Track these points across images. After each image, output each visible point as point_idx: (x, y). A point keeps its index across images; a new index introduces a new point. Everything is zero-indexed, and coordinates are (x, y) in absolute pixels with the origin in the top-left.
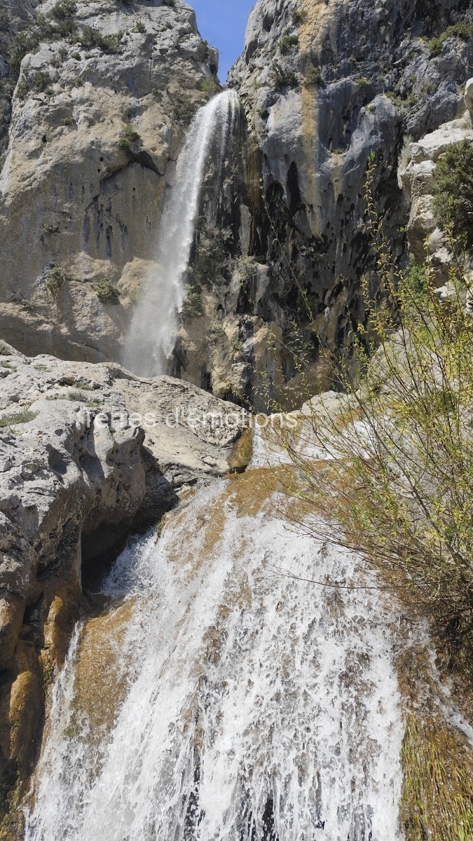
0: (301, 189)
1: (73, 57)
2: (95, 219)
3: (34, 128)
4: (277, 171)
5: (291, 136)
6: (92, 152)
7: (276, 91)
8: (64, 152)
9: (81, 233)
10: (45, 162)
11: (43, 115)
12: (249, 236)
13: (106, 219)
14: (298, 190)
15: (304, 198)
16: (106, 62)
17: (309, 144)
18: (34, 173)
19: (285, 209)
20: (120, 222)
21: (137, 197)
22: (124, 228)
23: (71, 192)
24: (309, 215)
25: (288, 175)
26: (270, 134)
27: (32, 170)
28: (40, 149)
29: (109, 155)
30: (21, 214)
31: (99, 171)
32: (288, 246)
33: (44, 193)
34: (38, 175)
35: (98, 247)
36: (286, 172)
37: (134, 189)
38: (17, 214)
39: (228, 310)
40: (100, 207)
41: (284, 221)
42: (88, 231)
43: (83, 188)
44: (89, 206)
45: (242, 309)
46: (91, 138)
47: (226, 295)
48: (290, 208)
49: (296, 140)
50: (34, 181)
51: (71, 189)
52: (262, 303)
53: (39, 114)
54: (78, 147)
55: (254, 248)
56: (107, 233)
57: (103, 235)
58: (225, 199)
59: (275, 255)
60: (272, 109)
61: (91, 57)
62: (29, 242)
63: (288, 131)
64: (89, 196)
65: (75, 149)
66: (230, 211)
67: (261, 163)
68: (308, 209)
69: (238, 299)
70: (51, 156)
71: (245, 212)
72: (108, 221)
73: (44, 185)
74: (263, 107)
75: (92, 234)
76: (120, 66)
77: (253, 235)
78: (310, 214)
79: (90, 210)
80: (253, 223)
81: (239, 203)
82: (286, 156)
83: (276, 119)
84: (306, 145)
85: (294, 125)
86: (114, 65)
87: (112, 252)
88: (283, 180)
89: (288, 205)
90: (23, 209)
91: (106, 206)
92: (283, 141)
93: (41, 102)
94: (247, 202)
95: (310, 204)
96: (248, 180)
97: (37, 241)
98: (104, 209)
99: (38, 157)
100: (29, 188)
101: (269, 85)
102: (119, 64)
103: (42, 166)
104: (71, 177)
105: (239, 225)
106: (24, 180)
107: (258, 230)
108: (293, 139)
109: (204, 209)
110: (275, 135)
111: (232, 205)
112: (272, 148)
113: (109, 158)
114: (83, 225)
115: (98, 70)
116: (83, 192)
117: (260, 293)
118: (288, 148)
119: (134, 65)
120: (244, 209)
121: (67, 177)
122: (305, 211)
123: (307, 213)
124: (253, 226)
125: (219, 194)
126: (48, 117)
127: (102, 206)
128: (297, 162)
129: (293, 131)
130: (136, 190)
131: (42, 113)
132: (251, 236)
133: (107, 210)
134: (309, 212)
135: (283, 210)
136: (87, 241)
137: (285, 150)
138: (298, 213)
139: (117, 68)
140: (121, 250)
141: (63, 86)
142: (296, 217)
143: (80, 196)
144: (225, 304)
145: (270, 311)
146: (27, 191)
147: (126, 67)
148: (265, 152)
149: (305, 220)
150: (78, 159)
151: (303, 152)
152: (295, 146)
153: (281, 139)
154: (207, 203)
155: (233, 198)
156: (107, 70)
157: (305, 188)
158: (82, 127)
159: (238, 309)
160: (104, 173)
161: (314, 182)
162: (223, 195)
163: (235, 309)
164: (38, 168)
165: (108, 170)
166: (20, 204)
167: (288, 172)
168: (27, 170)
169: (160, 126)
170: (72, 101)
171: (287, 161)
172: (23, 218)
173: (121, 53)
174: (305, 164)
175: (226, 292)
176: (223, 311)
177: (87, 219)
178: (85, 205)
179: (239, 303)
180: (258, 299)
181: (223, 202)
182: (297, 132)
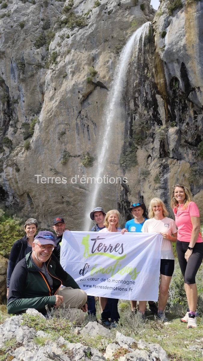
0: (190, 79)
1: (66, 38)
2: (80, 123)
3: (51, 85)
4: (174, 70)
5: (179, 46)
6: (74, 89)
7: (170, 15)
8: (63, 94)
9: (76, 132)
10: (56, 101)
11: (54, 77)
12: (164, 111)
13: (86, 122)
14: (188, 80)
15: (192, 84)
16: (80, 34)
17: (191, 48)
18: (52, 108)
19: (182, 92)
20: (92, 122)
21: (99, 106)
22: (95, 124)
23: (68, 113)
24: (198, 94)
25: (181, 71)
26: (166, 48)
27: (51, 107)
28: (54, 94)
29: (82, 89)
30: (49, 130)
31: (79, 98)
32: (190, 113)
33: (57, 116)
34: (54, 109)
35: (84, 137)
36: (179, 69)
37: (97, 102)
38: (47, 130)
39: (155, 157)
40: (82, 116)
41: (184, 99)
42: (78, 130)
43: (73, 109)
44: (78, 117)
45: (163, 155)
46: (73, 82)
47: (152, 149)
48: (185, 91)
49: (182, 48)
50: (52, 112)
51: (68, 111)
52: (175, 151)
53: (52, 77)
54: (68, 89)
55: (169, 117)
56: (87, 128)
57: (86, 130)
58: (147, 93)
59: (182, 120)
60: (168, 29)
61: (73, 34)
62: (54, 142)
63: (177, 43)
64: (76, 112)
65: (67, 90)
66: (151, 99)
67: (163, 68)
68: (197, 89)
69: (160, 150)
70: (58, 98)
71: (159, 98)
72: (87, 122)
73: (57, 113)
74: (162, 30)
75: (81, 131)
76: (86, 34)
77: (167, 111)
78: (199, 92)
79: (78, 119)
80: (165, 104)
81: (154, 95)
82: (177, 59)
83: (170, 36)
84: (189, 49)
85: (180, 37)
86: (83, 35)
87: (90, 138)
88: (178, 75)
89: (183, 90)
90: (49, 127)
91: (85, 115)
92: (174, 51)
93: (52, 70)
94: (158, 93)
95: (198, 87)
96: (157, 80)
97: (57, 141)
98: (84, 117)
99: (54, 99)
100: (51, 116)
101: (166, 13)
102: (86, 32)
103: (55, 103)
104: (67, 106)
105: (157, 106)
106: (48, 113)
107: (169, 107)
108: (180, 48)
109: (137, 102)
110: (168, 48)
111: (152, 96)
112: (168, 57)
113: (82, 91)
114: (75, 128)
115: (76, 41)
116: (73, 111)
117: (172, 146)
118: (178, 54)
119: (93, 29)
120: (158, 97)
121: (66, 106)
122: (195, 92)
123: (197, 92)
124: (165, 106)
125: (143, 91)
126: (56, 77)
127: (83, 115)
128: (185, 62)
129: (180, 42)
130: (98, 103)
131: (53, 76)
132: (165, 111)
133: (86, 117)
134: (198, 92)
135: (181, 94)
136: (78, 135)
137: (176, 57)
138: (191, 93)
139: (85, 36)
140: (95, 136)
141: (62, 57)
142: (190, 96)
143: (72, 114)
144: (152, 154)
145: (180, 154)
146: (50, 118)
147: (90, 32)
148: (165, 60)
149: (196, 97)
150: (69, 95)
151: (188, 55)
152: (182, 52)
153: (172, 50)
154: (137, 98)
155: (151, 91)
156: (81, 39)
157: (193, 77)
158: (70, 76)
159: (160, 155)
160: (81, 98)
161: (197, 72)
162: (146, 92)
163: (158, 156)
164: (54, 105)
165: (83, 96)
166: (48, 125)
167: (181, 69)
168: (49, 107)
169: (108, 62)
170: (65, 64)
171: (178, 63)
172: (50, 131)
173: (87, 25)
174: (190, 62)
175: (152, 147)
176: (152, 158)
177: (77, 124)
178: (75, 118)
179: (160, 152)
180: (171, 149)
181: (146, 95)
182: (182, 42)
